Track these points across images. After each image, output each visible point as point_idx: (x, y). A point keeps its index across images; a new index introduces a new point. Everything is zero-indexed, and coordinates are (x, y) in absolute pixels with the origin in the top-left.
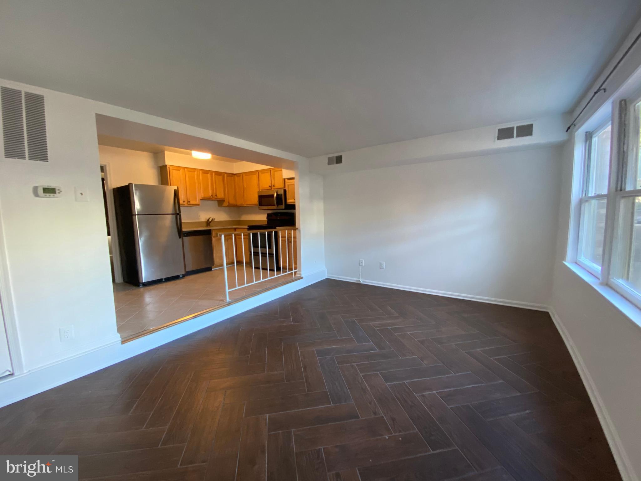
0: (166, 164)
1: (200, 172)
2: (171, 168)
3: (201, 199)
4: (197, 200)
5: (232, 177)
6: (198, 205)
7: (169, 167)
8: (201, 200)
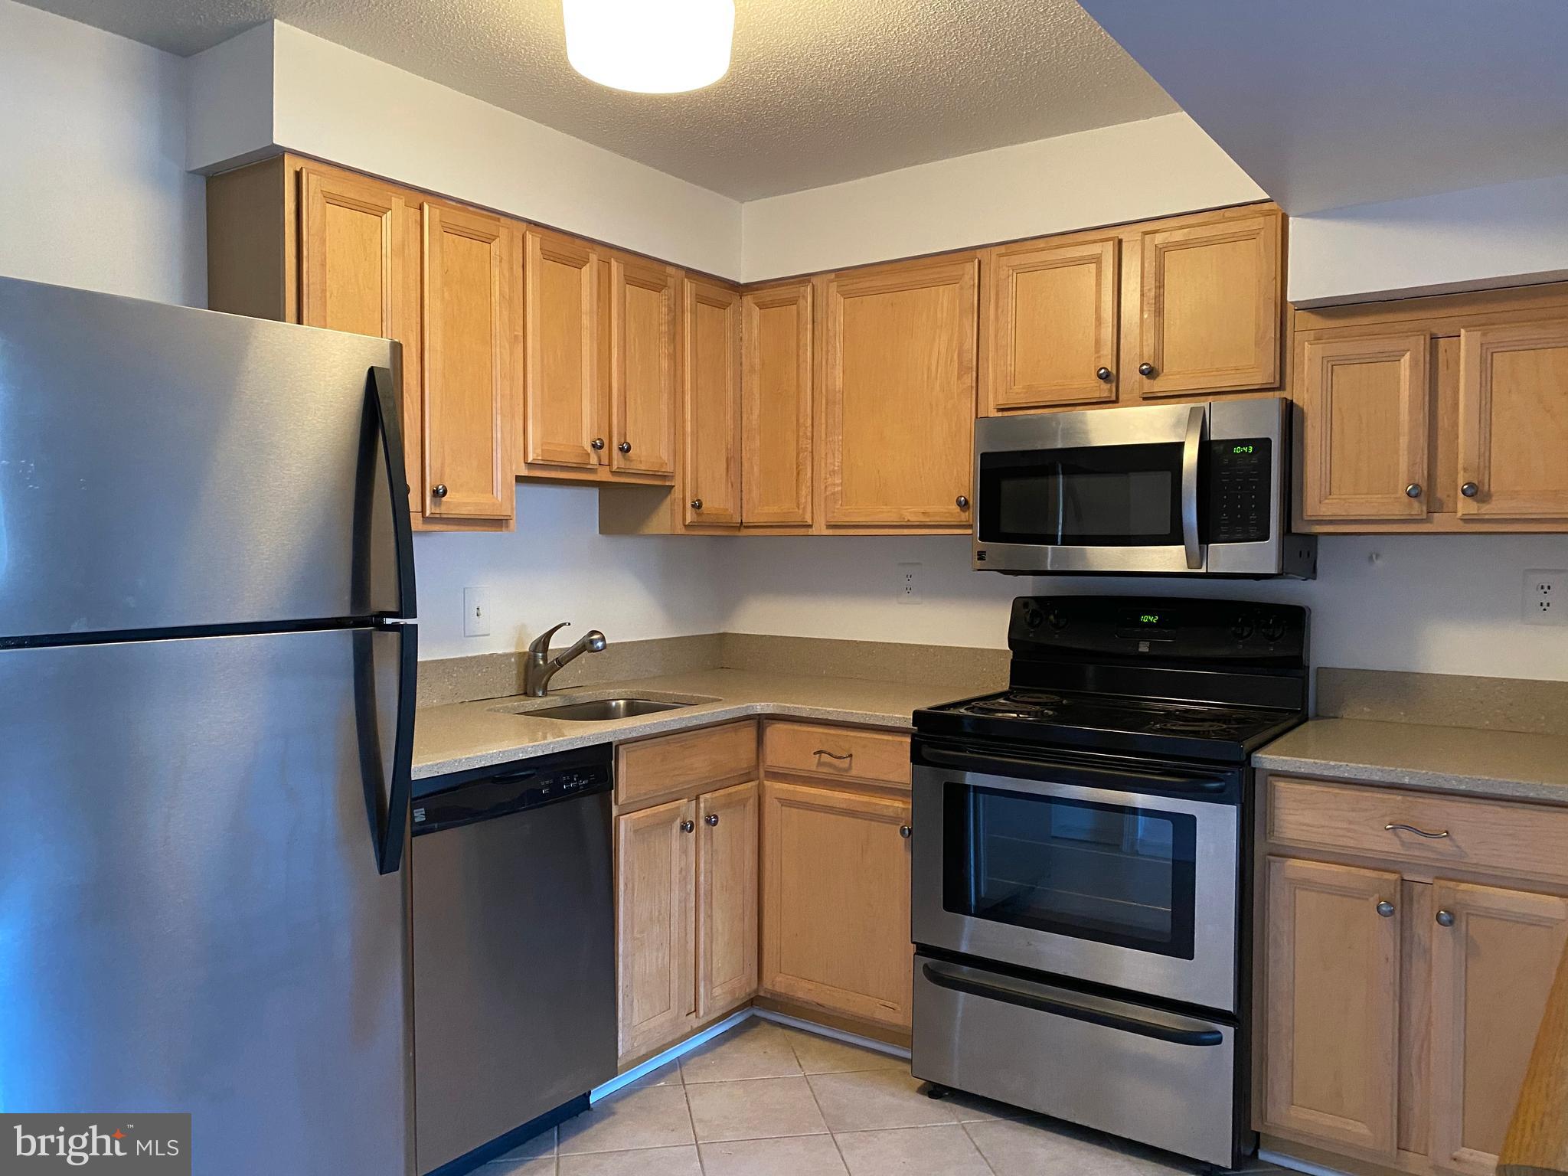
0: (279, 139)
1: (533, 242)
2: (313, 184)
3: (524, 472)
4: (498, 476)
5: (723, 306)
6: (498, 523)
7: (298, 175)
8: (520, 479)
